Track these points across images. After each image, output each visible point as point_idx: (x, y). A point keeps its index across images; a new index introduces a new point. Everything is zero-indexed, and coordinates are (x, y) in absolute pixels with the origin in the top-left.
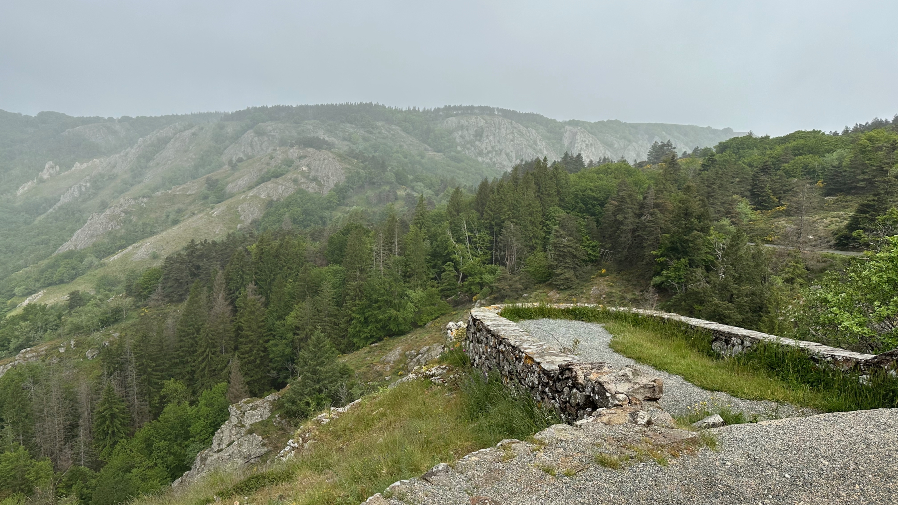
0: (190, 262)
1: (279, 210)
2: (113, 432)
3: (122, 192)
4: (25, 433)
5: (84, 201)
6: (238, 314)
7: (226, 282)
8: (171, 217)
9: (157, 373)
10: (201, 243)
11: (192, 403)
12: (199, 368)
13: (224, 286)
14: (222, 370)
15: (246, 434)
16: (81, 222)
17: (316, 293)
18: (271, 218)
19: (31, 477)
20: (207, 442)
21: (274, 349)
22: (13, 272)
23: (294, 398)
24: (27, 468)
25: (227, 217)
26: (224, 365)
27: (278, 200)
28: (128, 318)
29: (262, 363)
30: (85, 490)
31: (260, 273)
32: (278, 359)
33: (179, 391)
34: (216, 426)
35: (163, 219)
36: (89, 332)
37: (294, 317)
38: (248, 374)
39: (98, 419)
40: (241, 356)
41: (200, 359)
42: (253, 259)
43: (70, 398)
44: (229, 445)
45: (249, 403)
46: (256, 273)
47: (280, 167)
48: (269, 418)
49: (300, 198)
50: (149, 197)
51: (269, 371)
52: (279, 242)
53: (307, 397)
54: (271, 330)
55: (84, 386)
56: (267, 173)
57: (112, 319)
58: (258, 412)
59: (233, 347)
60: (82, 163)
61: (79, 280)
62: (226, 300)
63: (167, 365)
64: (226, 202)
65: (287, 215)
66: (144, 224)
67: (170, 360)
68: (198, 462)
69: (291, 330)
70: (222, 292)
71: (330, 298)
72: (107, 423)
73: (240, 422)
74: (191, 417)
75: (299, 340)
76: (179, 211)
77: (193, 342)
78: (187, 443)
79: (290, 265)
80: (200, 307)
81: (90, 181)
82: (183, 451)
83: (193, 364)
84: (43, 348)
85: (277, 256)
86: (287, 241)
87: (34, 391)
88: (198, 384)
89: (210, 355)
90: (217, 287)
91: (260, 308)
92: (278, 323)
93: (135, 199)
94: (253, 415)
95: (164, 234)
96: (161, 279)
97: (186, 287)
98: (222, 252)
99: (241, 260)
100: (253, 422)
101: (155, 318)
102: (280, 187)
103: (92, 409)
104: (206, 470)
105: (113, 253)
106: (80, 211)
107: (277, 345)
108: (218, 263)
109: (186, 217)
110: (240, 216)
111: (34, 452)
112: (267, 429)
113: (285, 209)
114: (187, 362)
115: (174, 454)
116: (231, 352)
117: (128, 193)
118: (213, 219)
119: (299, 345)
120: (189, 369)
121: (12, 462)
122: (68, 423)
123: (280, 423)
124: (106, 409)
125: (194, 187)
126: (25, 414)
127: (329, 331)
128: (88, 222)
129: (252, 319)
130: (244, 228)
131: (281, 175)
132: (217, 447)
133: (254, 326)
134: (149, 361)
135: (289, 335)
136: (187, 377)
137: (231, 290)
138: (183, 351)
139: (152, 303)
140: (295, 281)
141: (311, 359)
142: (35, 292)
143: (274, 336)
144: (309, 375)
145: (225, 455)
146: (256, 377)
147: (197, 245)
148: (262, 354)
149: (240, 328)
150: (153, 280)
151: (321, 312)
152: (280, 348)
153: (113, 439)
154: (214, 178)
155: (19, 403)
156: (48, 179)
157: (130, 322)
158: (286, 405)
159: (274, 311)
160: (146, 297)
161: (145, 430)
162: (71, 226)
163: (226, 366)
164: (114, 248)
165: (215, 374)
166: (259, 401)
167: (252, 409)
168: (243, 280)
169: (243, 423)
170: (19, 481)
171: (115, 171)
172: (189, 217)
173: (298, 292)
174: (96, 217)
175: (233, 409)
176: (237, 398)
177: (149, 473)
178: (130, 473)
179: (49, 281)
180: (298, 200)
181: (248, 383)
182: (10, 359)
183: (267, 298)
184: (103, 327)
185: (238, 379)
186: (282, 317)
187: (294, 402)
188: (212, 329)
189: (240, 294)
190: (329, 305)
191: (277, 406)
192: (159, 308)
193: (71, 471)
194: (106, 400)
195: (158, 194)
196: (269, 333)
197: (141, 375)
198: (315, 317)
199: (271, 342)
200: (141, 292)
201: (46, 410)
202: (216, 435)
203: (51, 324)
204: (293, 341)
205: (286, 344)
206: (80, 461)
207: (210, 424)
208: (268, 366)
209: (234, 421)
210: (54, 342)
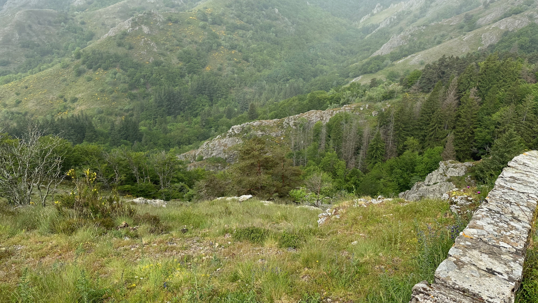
0: (440, 69)
1: (511, 38)
2: (376, 157)
3: (413, 22)
4: (338, 145)
5: (392, 27)
6: (461, 106)
7: (458, 85)
8: (438, 39)
9: (405, 132)
10: (449, 57)
11: (420, 154)
12: (428, 134)
13: (456, 87)
14: (442, 139)
15: (446, 181)
16: (387, 39)
17: (520, 101)
18: (504, 44)
19: (336, 167)
20: (423, 178)
21: (479, 134)
22: (351, 64)
23: (483, 169)
24: (335, 162)
25: (472, 41)
26: (444, 136)
27: (513, 31)
28: (397, 97)
29: (468, 141)
30: (357, 181)
31: (482, 81)
32: (480, 141)
33: (415, 145)
34: (431, 171)
35: (432, 40)
36: (376, 101)
37: (499, 116)
38: (458, 145)
39: (370, 148)
40: (456, 133)
41: (431, 129)
42: (480, 71)
43: (360, 134)
44: (434, 184)
45: (452, 163)
46: (479, 81)
47: (521, 6)
48: (463, 176)
49: (531, 30)
50: (427, 26)
51: (472, 147)
52: (502, 61)
53: (492, 170)
54: (480, 121)
55: (367, 130)
56: (510, 10)
57: (388, 96)
58: (457, 170)
59: (452, 127)
60: (394, 4)
61: (380, 72)
62: (455, 96)
63: (411, 129)
64: (474, 31)
65: (517, 42)
66: (420, 43)
67: (413, 126)
68: (415, 187)
69: (494, 124)
70: (454, 90)
71: (530, 108)
72: (374, 151)
73: (444, 173)
74: (418, 161)
75: (498, 132)
76: (443, 36)
77: (429, 118)
78: (412, 175)
79: (505, 79)
80: (438, 98)
81: (397, 15)
82: (409, 178)
83: (426, 131)
84: (354, 106)
85: (497, 72)
86: (508, 62)
87: (346, 127)
88: (426, 144)
89: (437, 128)
90: (451, 87)
91: (476, 105)
92: (486, 117)
93: (418, 27)
94: (454, 171)
95: (430, 50)
96: (420, 77)
97: (433, 84)
98: (461, 65)
99: (472, 71)
100: (452, 175)
101: (411, 100)
102: (517, 21)
103: (369, 142)
104: (418, 193)
105: (400, 59)
106: (388, 33)
107: (481, 132)
108: (457, 71)
109: (446, 40)
110: (482, 41)
111: (339, 155)
112: (460, 182)
113: (516, 38)
114: (423, 129)
115: (404, 178)
116: (450, 129)
117: (416, 23)
118: (463, 42)
119: (497, 136)
120: (423, 133)
121: (330, 158)
122: (356, 146)
123: (469, 181)
124: (374, 144)
125: (456, 21)
126: (339, 137)
127: (523, 131)
128: (391, 39)
129: (469, 112)
130: (483, 50)
131: (521, 12)
132: (428, 182)
133: (469, 116)
134: (401, 124)
135: (491, 127)
136: (421, 138)
137: (460, 90)
138: (422, 122)
139: (411, 91)
140: (506, 91)
141: (501, 147)
142: (358, 76)
143: (481, 125)
144: (497, 157)
145: (431, 189)
146: (462, 149)
147: (446, 58)
148: (470, 135)
149: (459, 116)
150: (415, 77)
151: (520, 116)
152: (483, 134)
153: (375, 161)
154: (471, 14)
155: (338, 130)
156: (376, 13)
157: (398, 100)
158: (476, 171)
159: (485, 109)
160: (409, 87)
161: (391, 161)
162: (382, 41)
163: (445, 137)
164: (401, 56)
165: (437, 140)
166: (459, 164)
167: (453, 167)
168: (470, 85)
169: (446, 174)
170: (331, 167)
171: (411, 9)
172: (448, 40)
173: (506, 99)
174: (395, 37)
175: (442, 164)
176: (447, 158)
177: (389, 184)
178: (380, 180)
179: (365, 71)
180: (529, 31)
181: (457, 151)
182: (339, 109)
183: (483, 99)
184: (383, 100)
185: (450, 147)
186: (489, 114)
187: (482, 171)
188: (442, 113)
189: (465, 93)
190: (528, 112)
191: (470, 170)
192: (415, 94)
193: (353, 170)
194: (376, 140)
195: (433, 24)
196: (478, 123)
197: (396, 131)
198: (514, 119)
199: (478, 129)
200: (407, 83)
201: (348, 137)
202: (428, 175)
203: (360, 94)
204: (493, 132)
205: (488, 133)
206: (358, 166)
207: (428, 168)
208: (472, 144)
209: (441, 171)
210: (359, 104)
